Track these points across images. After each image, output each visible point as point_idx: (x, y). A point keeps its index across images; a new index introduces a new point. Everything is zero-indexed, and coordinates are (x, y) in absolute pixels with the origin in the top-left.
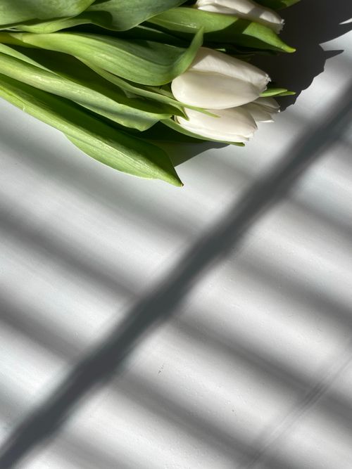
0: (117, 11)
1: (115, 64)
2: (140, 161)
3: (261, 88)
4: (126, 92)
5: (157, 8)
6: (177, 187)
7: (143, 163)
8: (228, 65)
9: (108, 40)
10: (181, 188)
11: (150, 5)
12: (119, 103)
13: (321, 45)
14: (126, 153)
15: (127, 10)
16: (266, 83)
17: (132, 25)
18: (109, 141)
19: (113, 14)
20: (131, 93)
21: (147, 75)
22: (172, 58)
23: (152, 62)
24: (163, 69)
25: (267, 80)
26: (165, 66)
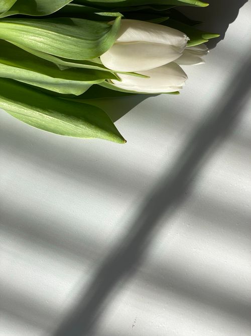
1: (45, 44)
2: (81, 126)
3: (182, 47)
4: (58, 66)
7: (84, 127)
8: (148, 34)
9: (35, 24)
10: (125, 144)
12: (54, 77)
14: (66, 121)
16: (185, 42)
18: (48, 111)
20: (64, 66)
21: (76, 50)
22: (97, 33)
23: (80, 38)
24: (90, 43)
25: (186, 40)
26: (91, 40)
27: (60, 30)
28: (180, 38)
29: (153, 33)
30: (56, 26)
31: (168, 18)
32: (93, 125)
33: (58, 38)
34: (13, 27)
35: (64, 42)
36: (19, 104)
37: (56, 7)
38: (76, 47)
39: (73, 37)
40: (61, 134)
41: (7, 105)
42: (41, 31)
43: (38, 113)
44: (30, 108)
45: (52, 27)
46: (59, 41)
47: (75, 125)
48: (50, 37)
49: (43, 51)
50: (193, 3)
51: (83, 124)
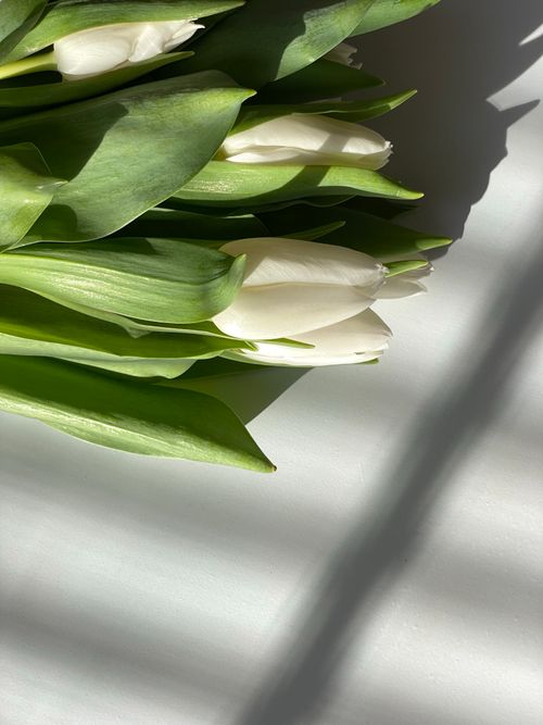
0: (82, 201)
4: (128, 330)
5: (154, 189)
6: (267, 474)
7: (188, 445)
8: (304, 267)
10: (273, 474)
11: (140, 183)
12: (121, 355)
13: (489, 100)
14: (151, 435)
15: (100, 197)
16: (379, 278)
17: (115, 226)
19: (77, 208)
20: (139, 330)
23: (167, 279)
24: (189, 290)
25: (381, 273)
26: (191, 283)
27: (127, 264)
28: (371, 272)
29: (313, 266)
30: (117, 258)
31: (344, 223)
32: (206, 440)
33: (123, 281)
34: (32, 264)
35: (137, 288)
36: (53, 407)
37: (117, 222)
38: (161, 298)
39: (155, 277)
40: (143, 453)
41: (30, 408)
42: (89, 269)
43: (91, 421)
44: (76, 414)
45: (111, 261)
46: (126, 286)
47: (169, 442)
48: (107, 280)
49: (94, 306)
50: (392, 194)
51: (185, 440)
